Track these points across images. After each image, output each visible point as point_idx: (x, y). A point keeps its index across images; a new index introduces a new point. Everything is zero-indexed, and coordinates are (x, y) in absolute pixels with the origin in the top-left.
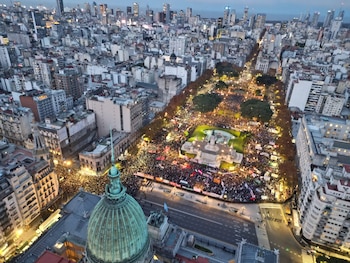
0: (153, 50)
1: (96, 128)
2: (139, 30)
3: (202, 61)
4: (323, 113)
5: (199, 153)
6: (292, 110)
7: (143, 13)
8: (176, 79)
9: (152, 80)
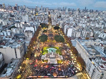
0: (16, 20)
1: (4, 60)
2: (8, 13)
3: (37, 24)
4: (76, 37)
5: (49, 59)
6: (69, 37)
7: (7, 7)
8: (31, 32)
9: (21, 32)
